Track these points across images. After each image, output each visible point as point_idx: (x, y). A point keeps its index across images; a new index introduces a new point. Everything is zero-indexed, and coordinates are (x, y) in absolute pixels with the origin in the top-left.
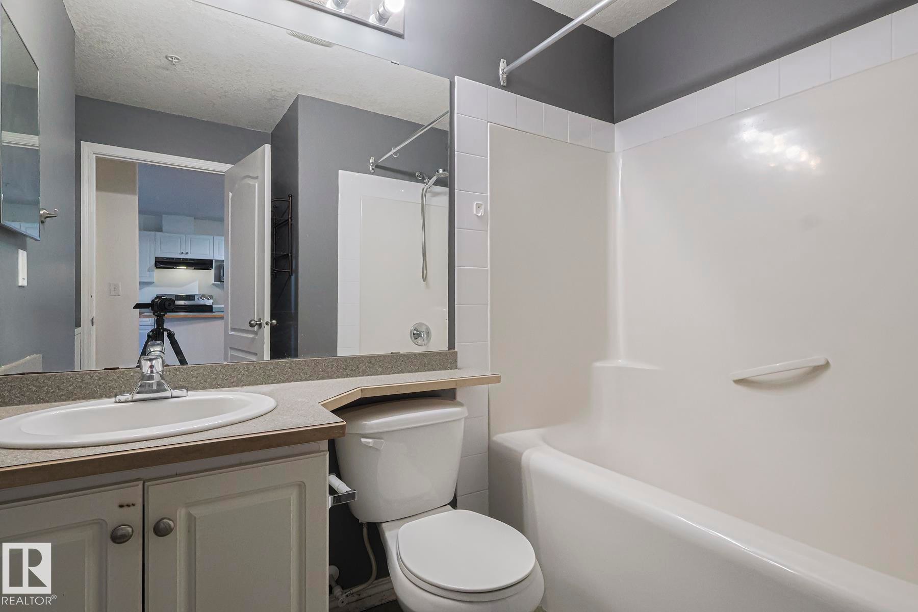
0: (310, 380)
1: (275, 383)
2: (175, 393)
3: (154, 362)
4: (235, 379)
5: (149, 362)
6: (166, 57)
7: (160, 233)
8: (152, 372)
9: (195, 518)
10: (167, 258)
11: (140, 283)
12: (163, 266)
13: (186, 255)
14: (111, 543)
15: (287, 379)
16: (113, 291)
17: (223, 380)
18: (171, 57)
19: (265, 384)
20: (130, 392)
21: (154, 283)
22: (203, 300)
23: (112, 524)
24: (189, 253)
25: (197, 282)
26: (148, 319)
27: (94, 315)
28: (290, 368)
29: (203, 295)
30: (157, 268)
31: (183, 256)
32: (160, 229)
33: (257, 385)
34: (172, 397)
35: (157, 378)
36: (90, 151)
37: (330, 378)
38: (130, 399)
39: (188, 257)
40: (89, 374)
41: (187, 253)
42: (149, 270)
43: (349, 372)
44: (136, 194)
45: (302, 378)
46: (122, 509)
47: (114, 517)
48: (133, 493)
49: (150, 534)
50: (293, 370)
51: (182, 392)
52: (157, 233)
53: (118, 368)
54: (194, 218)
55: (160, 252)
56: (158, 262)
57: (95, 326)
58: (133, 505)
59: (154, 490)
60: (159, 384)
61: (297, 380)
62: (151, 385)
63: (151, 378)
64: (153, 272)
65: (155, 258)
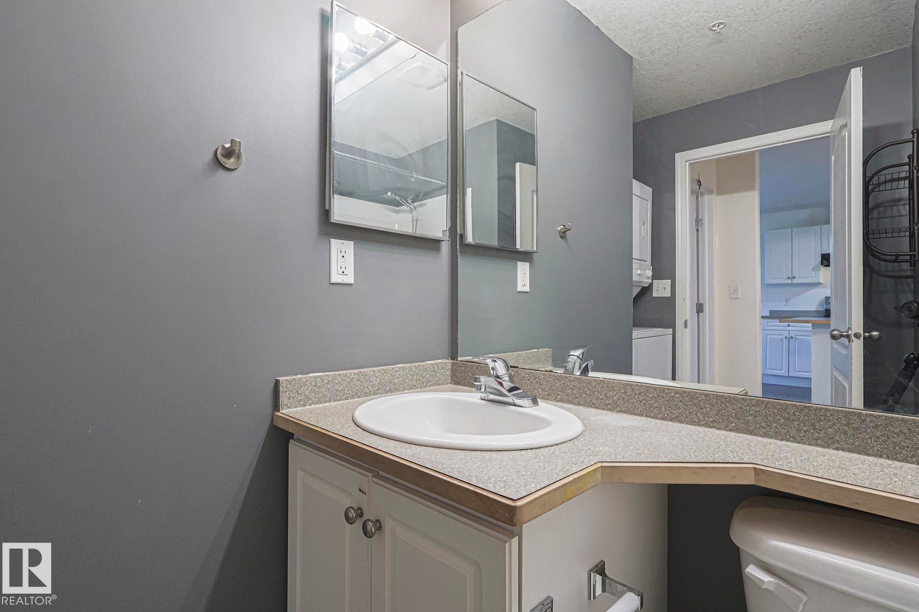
0: (714, 427)
1: (659, 419)
7: (826, 226)
15: (677, 417)
16: (733, 294)
18: (713, 26)
19: (646, 416)
21: (820, 283)
23: (354, 501)
27: (688, 317)
28: (681, 402)
30: (823, 266)
33: (636, 414)
34: (515, 405)
36: (683, 160)
37: (751, 433)
42: (814, 270)
43: (793, 432)
45: (700, 420)
50: (686, 405)
52: (822, 226)
55: (827, 248)
56: (825, 259)
57: (688, 327)
58: (365, 493)
61: (692, 423)
64: (820, 270)
65: (821, 254)
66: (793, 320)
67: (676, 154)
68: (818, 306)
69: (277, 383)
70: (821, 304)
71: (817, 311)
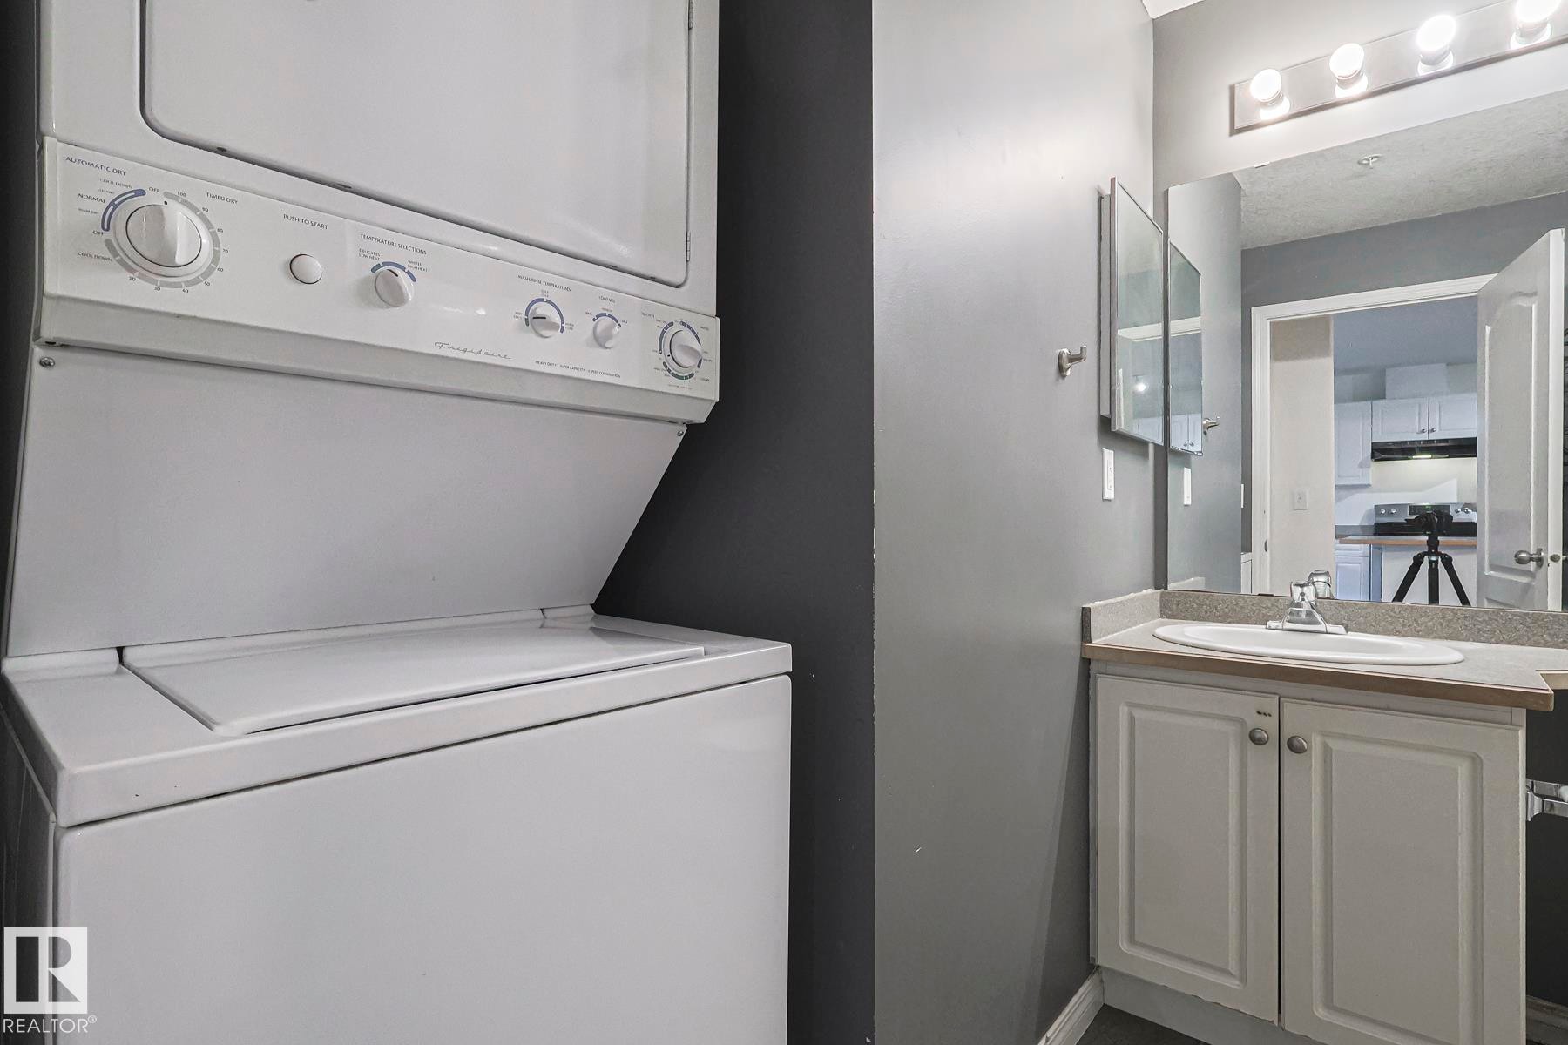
2: (1331, 628)
3: (1305, 588)
4: (1423, 627)
5: (1299, 588)
6: (1359, 163)
7: (1381, 402)
8: (1303, 600)
9: (1331, 749)
10: (1394, 443)
11: (1338, 487)
12: (1386, 456)
13: (1431, 434)
14: (1250, 743)
16: (1298, 504)
17: (1404, 626)
18: (1365, 159)
20: (1281, 619)
21: (1369, 485)
22: (1467, 512)
23: (1251, 725)
24: (1437, 428)
25: (1455, 481)
26: (1358, 545)
27: (1268, 536)
29: (1466, 505)
30: (1376, 460)
31: (1424, 437)
32: (1381, 395)
34: (1327, 633)
35: (1306, 607)
36: (1263, 318)
38: (1280, 627)
39: (1433, 437)
40: (1243, 598)
41: (1433, 431)
42: (1361, 466)
44: (1328, 355)
46: (1259, 716)
47: (1253, 721)
48: (1271, 704)
49: (1285, 750)
51: (1341, 629)
52: (1375, 402)
53: (1272, 595)
54: (1447, 365)
55: (1380, 433)
56: (1377, 450)
57: (1268, 551)
58: (1270, 715)
59: (1290, 708)
60: (1309, 614)
62: (1299, 613)
63: (1299, 605)
64: (1369, 467)
65: (1372, 443)
66: (1350, 540)
67: (1253, 308)
68: (1363, 519)
69: (1086, 613)
70: (1368, 516)
71: (1362, 527)
